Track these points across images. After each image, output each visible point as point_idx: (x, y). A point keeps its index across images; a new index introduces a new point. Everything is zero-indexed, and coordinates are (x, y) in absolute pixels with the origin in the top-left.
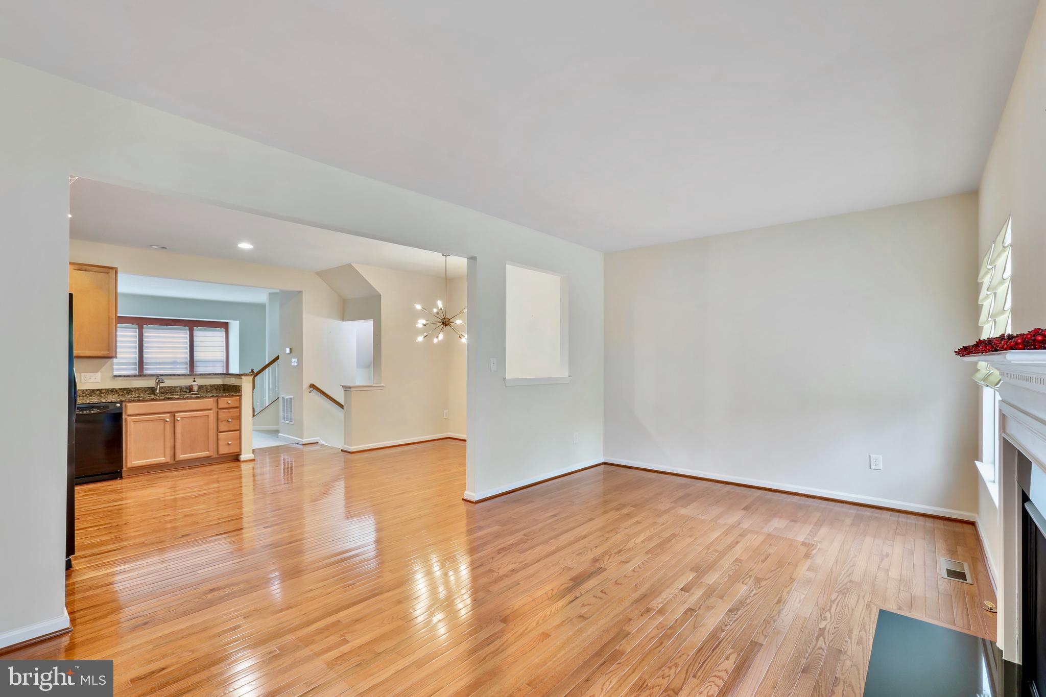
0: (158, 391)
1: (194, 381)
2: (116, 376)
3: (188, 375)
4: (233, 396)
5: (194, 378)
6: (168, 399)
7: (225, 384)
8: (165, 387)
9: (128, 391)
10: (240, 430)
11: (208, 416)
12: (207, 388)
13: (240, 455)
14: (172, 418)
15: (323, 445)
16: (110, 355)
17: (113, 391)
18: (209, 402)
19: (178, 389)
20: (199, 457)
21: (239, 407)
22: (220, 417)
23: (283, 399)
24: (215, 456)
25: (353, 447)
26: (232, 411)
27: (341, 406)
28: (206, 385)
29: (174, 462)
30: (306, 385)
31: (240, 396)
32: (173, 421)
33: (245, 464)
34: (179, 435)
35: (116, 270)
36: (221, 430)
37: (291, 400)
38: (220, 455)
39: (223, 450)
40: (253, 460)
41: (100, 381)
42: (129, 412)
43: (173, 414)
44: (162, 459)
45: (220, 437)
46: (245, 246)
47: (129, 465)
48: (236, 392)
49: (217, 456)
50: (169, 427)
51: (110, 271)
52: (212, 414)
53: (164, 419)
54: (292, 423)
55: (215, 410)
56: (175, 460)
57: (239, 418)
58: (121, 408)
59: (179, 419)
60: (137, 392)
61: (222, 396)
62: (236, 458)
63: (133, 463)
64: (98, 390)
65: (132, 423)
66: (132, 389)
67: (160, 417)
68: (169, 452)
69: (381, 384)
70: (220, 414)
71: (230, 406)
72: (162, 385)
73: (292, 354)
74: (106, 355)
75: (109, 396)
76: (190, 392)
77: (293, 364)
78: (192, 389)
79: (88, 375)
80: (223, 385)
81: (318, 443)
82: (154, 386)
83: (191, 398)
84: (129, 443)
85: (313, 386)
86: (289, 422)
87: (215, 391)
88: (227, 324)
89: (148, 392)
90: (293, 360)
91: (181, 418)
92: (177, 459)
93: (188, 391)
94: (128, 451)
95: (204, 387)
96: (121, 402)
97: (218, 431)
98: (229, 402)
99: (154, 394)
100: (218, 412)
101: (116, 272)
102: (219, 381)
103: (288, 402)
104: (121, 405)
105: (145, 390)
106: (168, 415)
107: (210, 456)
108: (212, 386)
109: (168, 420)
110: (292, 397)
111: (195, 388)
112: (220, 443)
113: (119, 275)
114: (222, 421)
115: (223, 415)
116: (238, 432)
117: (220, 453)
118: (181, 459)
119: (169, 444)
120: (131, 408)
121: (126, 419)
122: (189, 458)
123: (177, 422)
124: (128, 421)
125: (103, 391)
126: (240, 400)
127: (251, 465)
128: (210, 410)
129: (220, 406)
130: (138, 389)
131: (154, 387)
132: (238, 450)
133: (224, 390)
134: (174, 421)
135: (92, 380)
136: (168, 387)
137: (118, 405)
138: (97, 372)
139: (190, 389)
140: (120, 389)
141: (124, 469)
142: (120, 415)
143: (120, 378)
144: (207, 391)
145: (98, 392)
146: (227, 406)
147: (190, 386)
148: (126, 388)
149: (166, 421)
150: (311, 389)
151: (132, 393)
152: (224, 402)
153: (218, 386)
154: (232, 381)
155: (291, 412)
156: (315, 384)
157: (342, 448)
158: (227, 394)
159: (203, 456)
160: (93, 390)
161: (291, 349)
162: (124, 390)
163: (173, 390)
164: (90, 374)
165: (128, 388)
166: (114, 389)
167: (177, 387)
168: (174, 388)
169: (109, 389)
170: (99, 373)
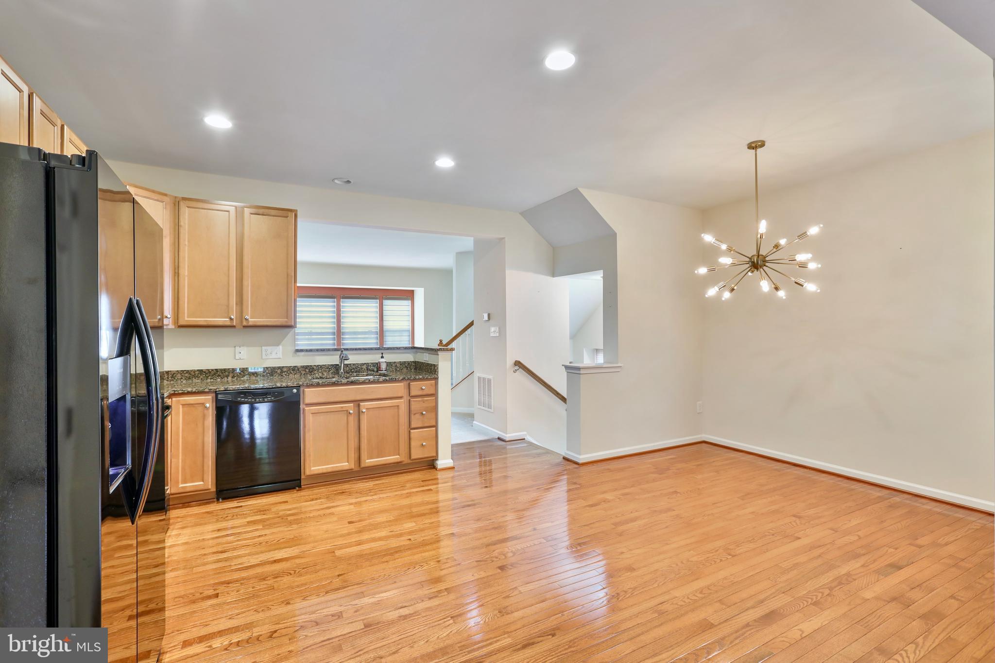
0: (342, 371)
1: (382, 357)
2: (297, 351)
3: (376, 349)
4: (427, 379)
5: (382, 354)
6: (352, 383)
7: (417, 360)
8: (350, 364)
9: (310, 370)
10: (436, 426)
11: (398, 406)
12: (396, 366)
13: (437, 460)
14: (357, 409)
15: (531, 444)
16: (289, 324)
17: (294, 369)
18: (398, 388)
19: (364, 367)
20: (387, 462)
21: (435, 395)
22: (413, 407)
23: (479, 378)
24: (406, 460)
25: (582, 457)
26: (427, 400)
27: (564, 399)
28: (395, 362)
29: (357, 469)
30: (510, 362)
31: (436, 379)
32: (357, 413)
33: (443, 472)
34: (364, 433)
35: (295, 212)
36: (413, 426)
37: (489, 380)
38: (412, 460)
39: (417, 454)
40: (453, 468)
41: (281, 357)
42: (307, 401)
43: (357, 403)
44: (345, 465)
45: (412, 435)
46: (445, 163)
47: (308, 473)
48: (431, 372)
49: (410, 461)
50: (352, 420)
51: (288, 214)
52: (402, 403)
53: (347, 411)
54: (492, 410)
55: (406, 398)
56: (360, 466)
57: (435, 409)
58: (298, 394)
59: (364, 410)
60: (320, 371)
61: (415, 380)
62: (431, 464)
63: (312, 469)
64: (279, 368)
65: (311, 415)
66: (315, 367)
67: (342, 407)
68: (353, 455)
69: (617, 363)
70: (412, 403)
71: (424, 393)
72: (346, 362)
73: (491, 320)
74: (284, 324)
75: (291, 375)
76: (377, 371)
77: (492, 335)
78: (380, 368)
79: (269, 348)
80: (415, 362)
81: (524, 439)
82: (338, 363)
83: (378, 382)
84: (307, 443)
85: (518, 364)
86: (487, 409)
87: (405, 370)
88: (413, 291)
89: (332, 371)
90: (493, 329)
91: (367, 409)
92: (363, 465)
93: (375, 370)
94: (307, 455)
95: (394, 365)
96: (298, 387)
97: (411, 428)
98: (424, 388)
99: (338, 373)
100: (410, 400)
101: (296, 216)
102: (409, 357)
103: (485, 384)
104: (298, 391)
105: (329, 368)
106: (352, 405)
107: (401, 462)
108: (402, 363)
109: (351, 412)
110: (490, 377)
111: (383, 366)
112: (413, 444)
113: (299, 219)
114: (415, 414)
115: (416, 405)
116: (434, 428)
117: (413, 457)
118: (367, 465)
119: (353, 444)
120: (310, 395)
121: (304, 410)
122: (376, 464)
123: (363, 414)
124: (306, 412)
125: (285, 370)
126: (436, 384)
127: (450, 474)
128: (401, 398)
129: (413, 394)
130: (320, 367)
131: (338, 365)
132: (434, 454)
133: (415, 369)
134: (359, 413)
135: (274, 356)
136: (354, 364)
137: (295, 391)
138: (278, 345)
139: (377, 366)
140: (303, 367)
141: (303, 477)
142: (298, 403)
143: (303, 353)
144: (396, 370)
145: (279, 371)
146: (420, 393)
147: (377, 364)
148: (308, 366)
149: (350, 413)
150: (517, 368)
151: (316, 372)
152: (417, 387)
153: (409, 363)
154: (425, 358)
155: (490, 396)
156: (522, 362)
157: (564, 454)
158: (421, 377)
159: (392, 461)
160: (274, 368)
161: (489, 315)
162: (306, 368)
163: (358, 369)
164: (271, 347)
165: (311, 366)
166: (296, 366)
167: (363, 364)
168: (360, 366)
169: (290, 367)
170: (281, 347)
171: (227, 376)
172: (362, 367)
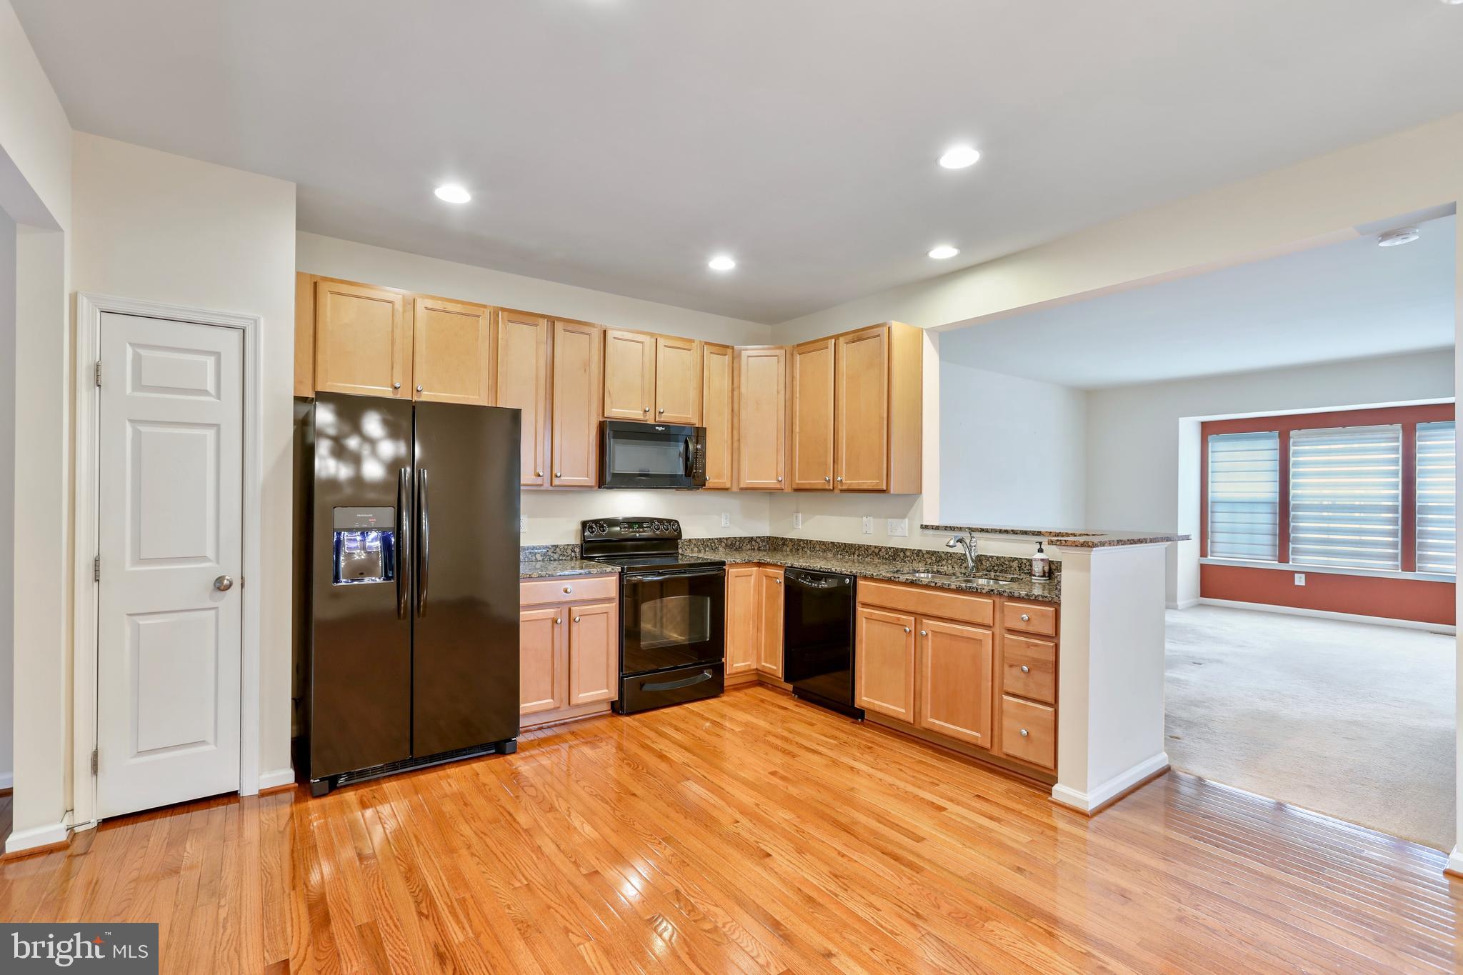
0: (970, 565)
1: (1041, 550)
2: (924, 527)
5: (1041, 543)
8: (991, 557)
9: (937, 558)
10: (1054, 704)
17: (919, 554)
19: (1015, 564)
24: (994, 749)
32: (915, 634)
33: (1064, 813)
35: (887, 326)
36: (1006, 687)
38: (1006, 755)
39: (1013, 747)
41: (907, 535)
43: (919, 618)
45: (1006, 707)
49: (1000, 756)
51: (880, 331)
53: (904, 626)
55: (997, 629)
60: (950, 562)
62: (1044, 780)
63: (862, 698)
66: (943, 555)
68: (912, 702)
75: (914, 562)
79: (894, 521)
83: (947, 589)
84: (859, 658)
97: (1004, 690)
100: (1003, 636)
106: (912, 618)
107: (983, 748)
112: (1008, 723)
116: (1051, 708)
117: (1007, 750)
123: (922, 637)
132: (1051, 764)
134: (917, 634)
135: (898, 532)
136: (998, 558)
137: (848, 580)
138: (903, 517)
139: (1031, 565)
140: (928, 552)
147: (1031, 561)
148: (935, 552)
151: (944, 563)
159: (969, 739)
160: (897, 549)
162: (933, 555)
163: (1005, 566)
164: (896, 520)
165: (938, 552)
166: (920, 550)
167: (1014, 560)
168: (1007, 563)
169: (914, 550)
170: (907, 520)
171: (854, 554)
172: (1012, 564)
